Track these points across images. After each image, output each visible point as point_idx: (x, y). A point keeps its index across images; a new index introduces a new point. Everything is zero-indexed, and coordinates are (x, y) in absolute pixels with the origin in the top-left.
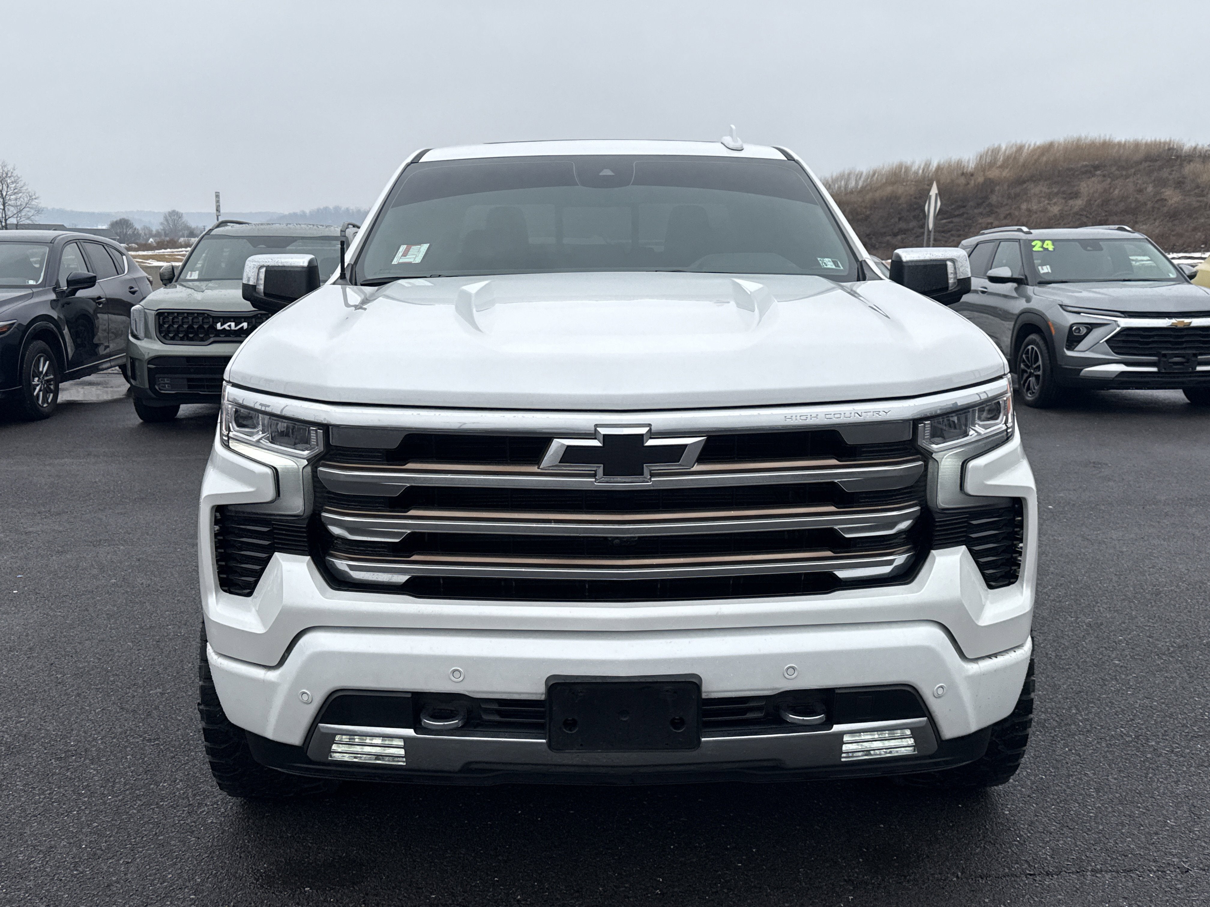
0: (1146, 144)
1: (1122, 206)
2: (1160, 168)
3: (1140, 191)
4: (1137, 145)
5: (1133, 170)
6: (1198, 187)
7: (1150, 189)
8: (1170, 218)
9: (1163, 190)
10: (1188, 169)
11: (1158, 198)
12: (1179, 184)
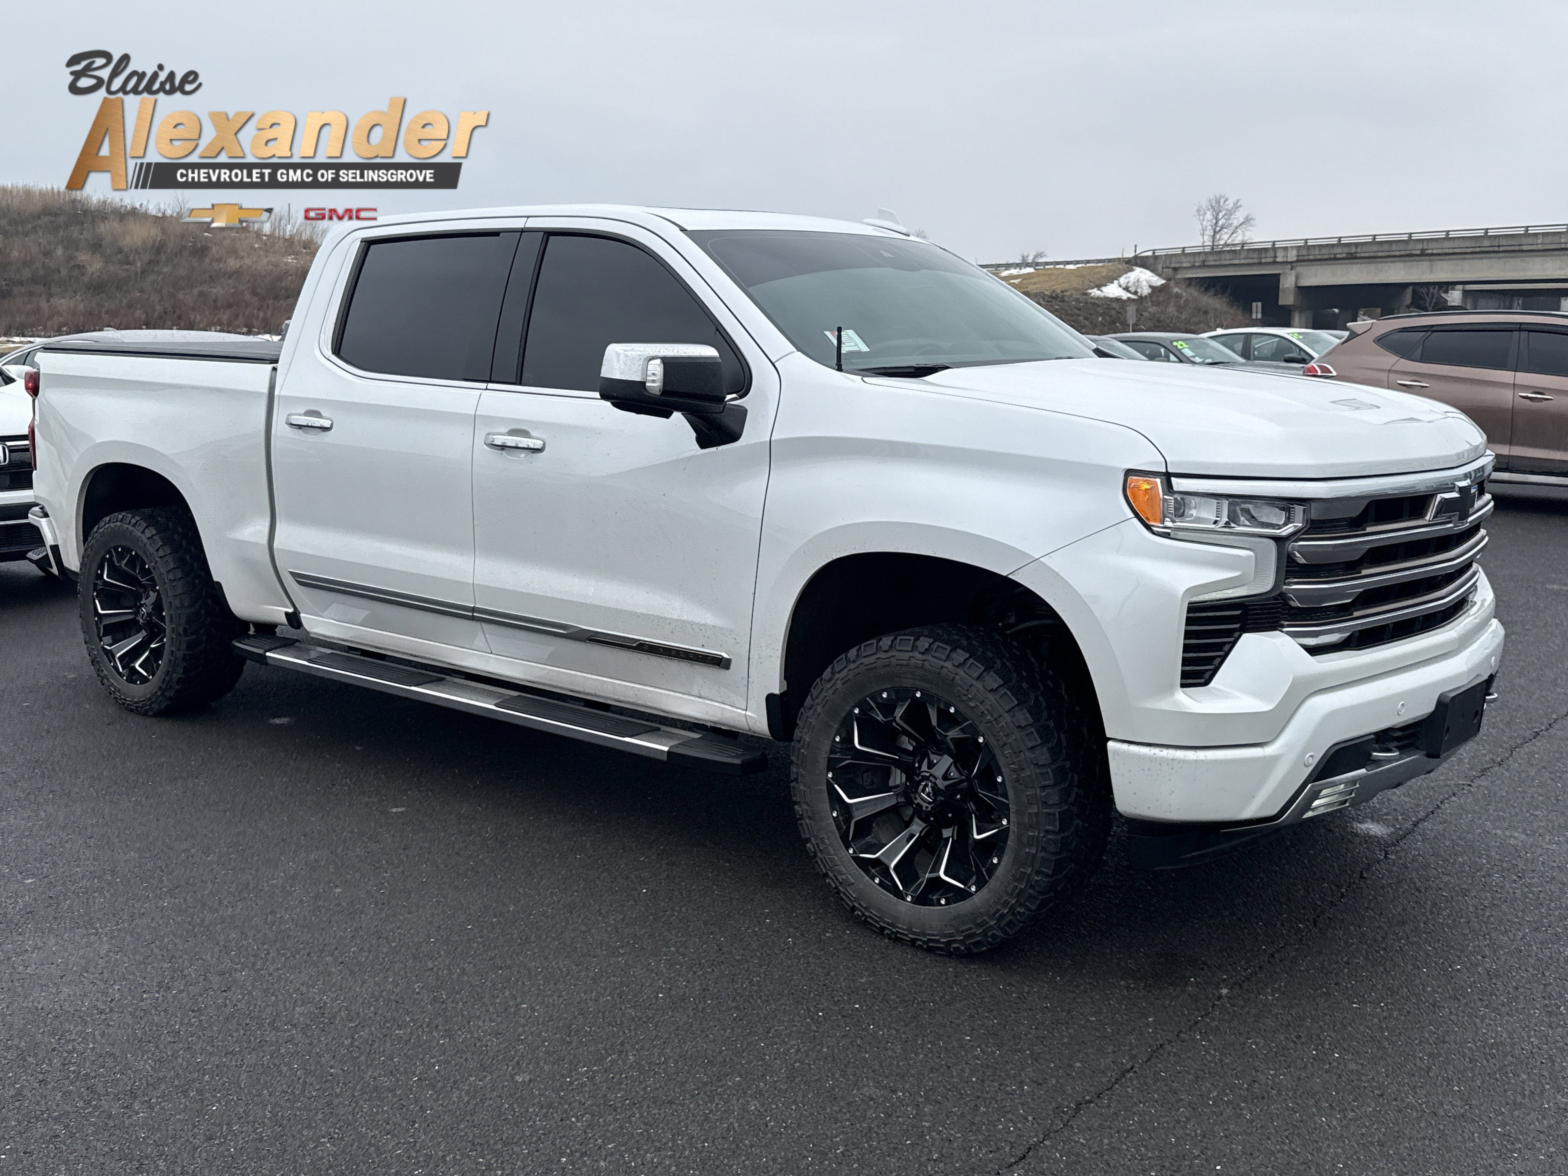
0: (41, 193)
1: (27, 273)
2: (67, 226)
3: (47, 254)
4: (28, 193)
5: (30, 226)
6: (121, 251)
7: (60, 252)
8: (95, 289)
9: (77, 254)
10: (103, 228)
11: (72, 263)
12: (96, 246)
